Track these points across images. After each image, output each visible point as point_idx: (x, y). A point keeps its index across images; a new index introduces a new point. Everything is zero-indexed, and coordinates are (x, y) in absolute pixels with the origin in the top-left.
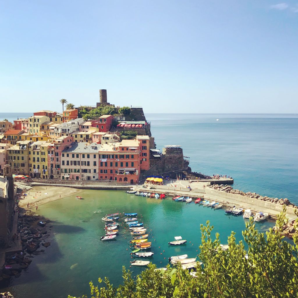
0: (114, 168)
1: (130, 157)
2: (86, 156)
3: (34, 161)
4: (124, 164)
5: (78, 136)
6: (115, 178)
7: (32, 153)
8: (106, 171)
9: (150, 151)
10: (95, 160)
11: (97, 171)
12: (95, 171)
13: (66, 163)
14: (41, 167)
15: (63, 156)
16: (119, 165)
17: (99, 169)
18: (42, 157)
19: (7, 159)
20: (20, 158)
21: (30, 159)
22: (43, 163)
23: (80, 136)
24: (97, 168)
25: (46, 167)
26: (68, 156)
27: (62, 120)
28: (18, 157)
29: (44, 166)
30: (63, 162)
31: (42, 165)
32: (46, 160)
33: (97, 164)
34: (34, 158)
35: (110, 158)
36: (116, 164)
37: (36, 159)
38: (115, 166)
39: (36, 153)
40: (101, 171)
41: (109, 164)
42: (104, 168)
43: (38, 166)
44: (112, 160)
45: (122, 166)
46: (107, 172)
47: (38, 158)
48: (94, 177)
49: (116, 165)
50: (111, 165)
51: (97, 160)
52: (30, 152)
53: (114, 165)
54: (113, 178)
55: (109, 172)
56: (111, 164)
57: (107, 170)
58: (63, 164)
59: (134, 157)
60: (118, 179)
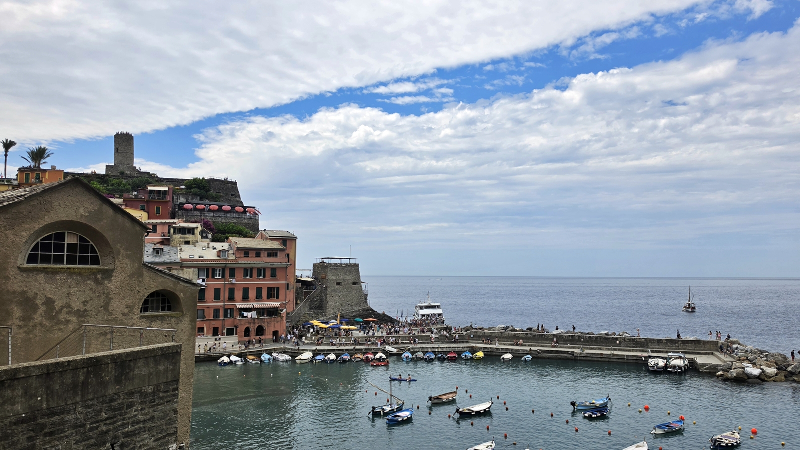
0: (223, 303)
1: (268, 273)
4: (252, 294)
6: (225, 330)
8: (200, 314)
16: (238, 294)
35: (213, 277)
36: (232, 291)
38: (227, 297)
41: (210, 294)
44: (217, 283)
45: (245, 298)
46: (202, 316)
49: (231, 298)
50: (217, 296)
53: (225, 294)
54: (220, 330)
55: (210, 315)
56: (217, 292)
57: (202, 311)
59: (278, 273)
60: (241, 329)
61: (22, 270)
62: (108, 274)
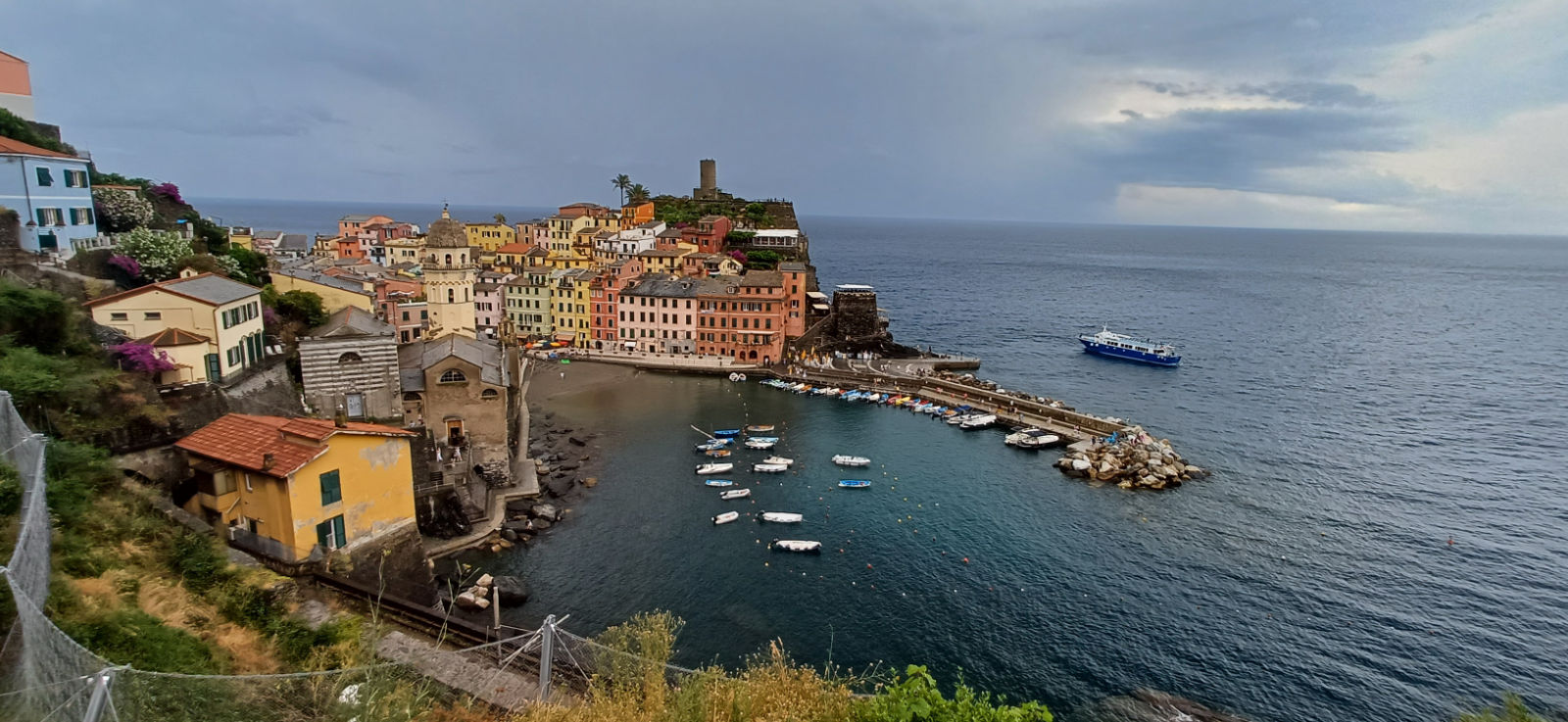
0: (728, 330)
1: (764, 307)
2: (670, 302)
3: (561, 310)
4: (751, 324)
5: (653, 260)
6: (730, 352)
7: (557, 293)
8: (711, 337)
9: (807, 296)
10: (689, 312)
11: (694, 336)
12: (689, 335)
13: (627, 317)
14: (576, 324)
15: (622, 301)
16: (740, 323)
17: (697, 331)
18: (578, 303)
19: (504, 305)
20: (533, 305)
21: (552, 306)
22: (580, 316)
23: (657, 260)
24: (692, 328)
25: (587, 323)
26: (632, 302)
27: (619, 225)
28: (528, 302)
29: (581, 321)
30: (623, 313)
31: (578, 319)
32: (587, 309)
33: (694, 320)
34: (561, 305)
37: (566, 308)
38: (731, 325)
39: (565, 293)
40: (702, 337)
41: (718, 322)
42: (707, 329)
43: (571, 321)
44: (723, 313)
45: (745, 325)
46: (713, 340)
47: (570, 305)
48: (687, 348)
49: (734, 325)
50: (723, 324)
51: (693, 312)
52: (552, 291)
53: (729, 323)
54: (726, 350)
55: (718, 338)
56: (723, 320)
57: (713, 335)
58: (623, 319)
59: (773, 307)
60: (737, 352)
61: (439, 385)
62: (467, 384)
